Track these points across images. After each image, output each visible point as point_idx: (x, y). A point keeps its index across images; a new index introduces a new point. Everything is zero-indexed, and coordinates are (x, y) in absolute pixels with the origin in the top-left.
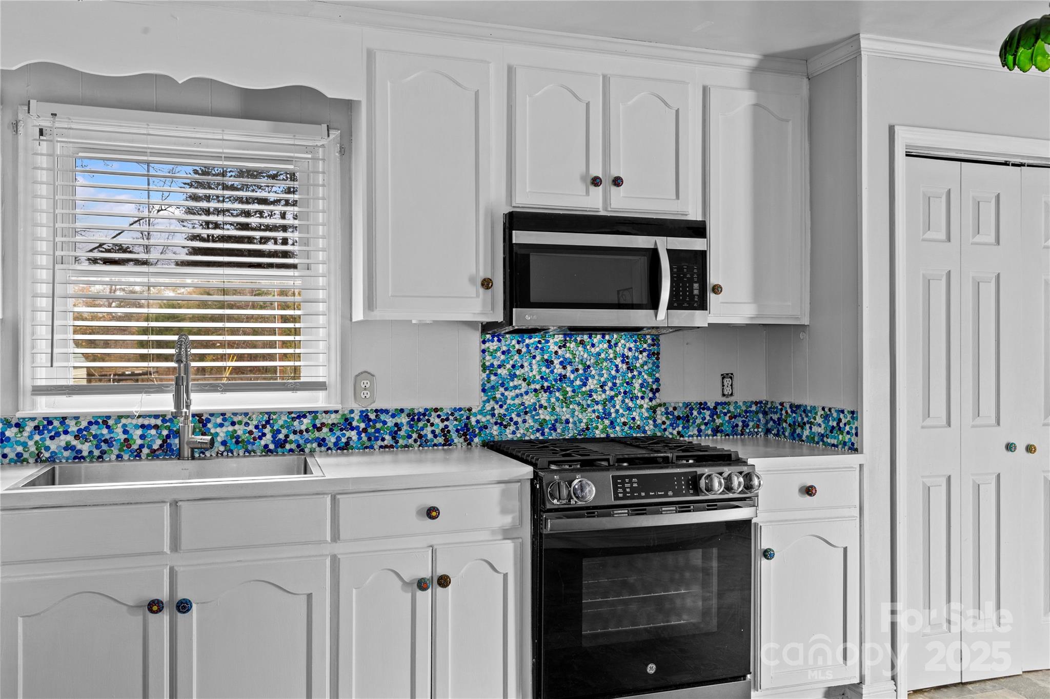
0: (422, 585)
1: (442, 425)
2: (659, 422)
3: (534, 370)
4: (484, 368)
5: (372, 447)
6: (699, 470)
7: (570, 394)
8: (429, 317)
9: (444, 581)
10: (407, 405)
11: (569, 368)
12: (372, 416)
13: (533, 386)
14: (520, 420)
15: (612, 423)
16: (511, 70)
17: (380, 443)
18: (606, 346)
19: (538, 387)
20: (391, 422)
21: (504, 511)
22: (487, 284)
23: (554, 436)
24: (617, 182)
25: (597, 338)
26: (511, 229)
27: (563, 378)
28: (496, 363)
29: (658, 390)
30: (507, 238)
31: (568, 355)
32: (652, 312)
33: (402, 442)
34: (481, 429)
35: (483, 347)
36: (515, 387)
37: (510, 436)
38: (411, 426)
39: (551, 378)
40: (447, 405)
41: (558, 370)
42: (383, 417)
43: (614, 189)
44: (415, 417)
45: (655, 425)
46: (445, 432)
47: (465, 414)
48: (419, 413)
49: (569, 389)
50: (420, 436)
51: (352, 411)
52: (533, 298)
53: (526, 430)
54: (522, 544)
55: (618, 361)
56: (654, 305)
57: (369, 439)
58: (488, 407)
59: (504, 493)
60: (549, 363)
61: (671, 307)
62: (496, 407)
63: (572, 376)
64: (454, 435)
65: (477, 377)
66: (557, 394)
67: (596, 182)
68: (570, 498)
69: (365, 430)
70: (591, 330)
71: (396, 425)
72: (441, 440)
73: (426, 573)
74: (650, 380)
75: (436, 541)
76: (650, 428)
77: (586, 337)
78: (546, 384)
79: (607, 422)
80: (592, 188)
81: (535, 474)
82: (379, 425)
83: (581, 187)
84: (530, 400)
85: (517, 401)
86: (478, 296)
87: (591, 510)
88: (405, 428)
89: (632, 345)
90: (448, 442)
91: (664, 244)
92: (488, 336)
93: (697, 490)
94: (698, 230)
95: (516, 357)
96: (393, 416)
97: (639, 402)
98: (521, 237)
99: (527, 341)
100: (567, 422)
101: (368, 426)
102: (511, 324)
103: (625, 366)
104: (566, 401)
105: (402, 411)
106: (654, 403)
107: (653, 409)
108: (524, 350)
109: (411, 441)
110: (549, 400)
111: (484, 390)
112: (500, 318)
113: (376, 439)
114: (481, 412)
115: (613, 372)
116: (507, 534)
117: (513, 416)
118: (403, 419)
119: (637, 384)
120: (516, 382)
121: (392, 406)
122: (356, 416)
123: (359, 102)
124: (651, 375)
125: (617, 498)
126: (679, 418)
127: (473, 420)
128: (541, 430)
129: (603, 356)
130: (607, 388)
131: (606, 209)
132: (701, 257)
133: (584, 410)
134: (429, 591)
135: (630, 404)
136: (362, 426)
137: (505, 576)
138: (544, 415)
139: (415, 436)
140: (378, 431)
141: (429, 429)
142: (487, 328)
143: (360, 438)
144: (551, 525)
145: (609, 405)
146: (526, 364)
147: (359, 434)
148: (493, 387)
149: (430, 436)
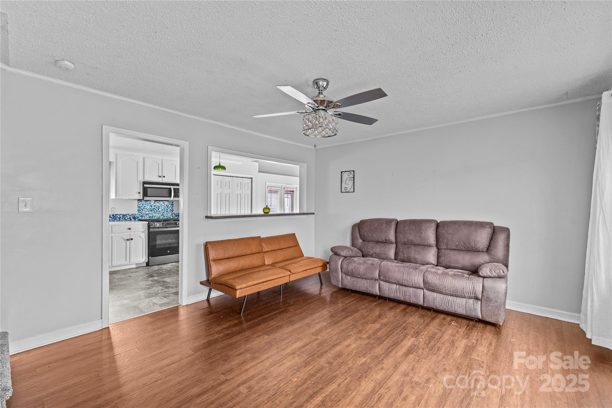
0: (128, 240)
1: (129, 217)
2: (173, 216)
3: (149, 207)
4: (138, 207)
5: (115, 221)
6: (177, 222)
7: (156, 211)
8: (127, 198)
9: (132, 239)
10: (122, 214)
11: (155, 207)
12: (115, 215)
13: (148, 210)
14: (145, 216)
15: (164, 216)
16: (144, 158)
17: (116, 220)
18: (163, 203)
19: (149, 210)
20: (119, 216)
21: (143, 229)
22: (139, 193)
23: (152, 218)
24: (164, 177)
25: (161, 202)
26: (144, 184)
27: (154, 209)
28: (141, 206)
29: (173, 211)
30: (143, 185)
31: (155, 205)
32: (170, 198)
33: (121, 220)
34: (137, 218)
35: (138, 203)
36: (145, 210)
37: (143, 219)
38: (123, 217)
39: (152, 209)
40: (130, 214)
41: (153, 207)
42: (117, 215)
43: (163, 178)
44: (124, 216)
45: (172, 217)
46: (130, 218)
47: (134, 215)
48: (125, 215)
49: (155, 211)
50: (125, 219)
51: (110, 214)
52: (148, 195)
53: (147, 217)
54: (146, 234)
55: (165, 206)
56: (170, 196)
57: (114, 219)
58: (139, 214)
59: (143, 226)
60: (151, 206)
61: (174, 197)
62: (141, 214)
63: (156, 208)
64: (132, 219)
65: (137, 208)
66: (153, 211)
67: (160, 177)
68: (154, 226)
69: (113, 218)
70: (160, 201)
71: (120, 217)
72: (129, 219)
73: (129, 238)
74: (171, 209)
75: (130, 233)
76: (171, 217)
77: (159, 202)
78: (151, 210)
79: (163, 216)
80: (159, 178)
81: (148, 223)
82: (116, 217)
83: (157, 178)
84: (147, 212)
85: (145, 213)
86: (137, 195)
87: (158, 228)
88: (122, 217)
89: (168, 203)
90: (131, 220)
91: (172, 187)
92: (139, 201)
93: (176, 225)
94: (178, 185)
95: (145, 205)
96: (119, 215)
97: (169, 213)
98: (145, 186)
99: (147, 202)
100: (155, 216)
101: (114, 217)
102: (144, 199)
103: (166, 207)
104: (155, 213)
105: (121, 214)
106: (172, 213)
107: (172, 214)
108: (146, 204)
109: (123, 220)
110: (151, 212)
111: (138, 211)
112: (142, 199)
113: (116, 219)
114: (137, 215)
115: (164, 208)
116: (143, 232)
117: (144, 215)
118: (121, 216)
119: (169, 210)
120: (145, 209)
121: (119, 214)
122: (111, 215)
123: (114, 162)
124: (172, 208)
125: (163, 226)
126: (177, 215)
127: (136, 216)
128: (150, 218)
129: (162, 205)
130: (163, 210)
131: (162, 181)
132: (178, 189)
133: (158, 214)
134: (129, 241)
135: (168, 213)
136: (113, 217)
137: (143, 238)
138: (150, 215)
139: (124, 219)
140: (116, 218)
141: (127, 218)
142: (138, 200)
143: (112, 219)
144: (151, 230)
145: (163, 213)
146: (147, 206)
147: (112, 218)
148: (140, 210)
149: (127, 219)
